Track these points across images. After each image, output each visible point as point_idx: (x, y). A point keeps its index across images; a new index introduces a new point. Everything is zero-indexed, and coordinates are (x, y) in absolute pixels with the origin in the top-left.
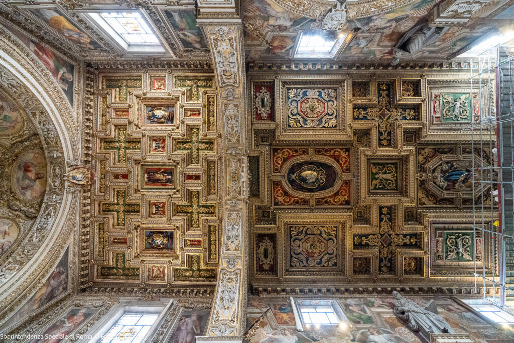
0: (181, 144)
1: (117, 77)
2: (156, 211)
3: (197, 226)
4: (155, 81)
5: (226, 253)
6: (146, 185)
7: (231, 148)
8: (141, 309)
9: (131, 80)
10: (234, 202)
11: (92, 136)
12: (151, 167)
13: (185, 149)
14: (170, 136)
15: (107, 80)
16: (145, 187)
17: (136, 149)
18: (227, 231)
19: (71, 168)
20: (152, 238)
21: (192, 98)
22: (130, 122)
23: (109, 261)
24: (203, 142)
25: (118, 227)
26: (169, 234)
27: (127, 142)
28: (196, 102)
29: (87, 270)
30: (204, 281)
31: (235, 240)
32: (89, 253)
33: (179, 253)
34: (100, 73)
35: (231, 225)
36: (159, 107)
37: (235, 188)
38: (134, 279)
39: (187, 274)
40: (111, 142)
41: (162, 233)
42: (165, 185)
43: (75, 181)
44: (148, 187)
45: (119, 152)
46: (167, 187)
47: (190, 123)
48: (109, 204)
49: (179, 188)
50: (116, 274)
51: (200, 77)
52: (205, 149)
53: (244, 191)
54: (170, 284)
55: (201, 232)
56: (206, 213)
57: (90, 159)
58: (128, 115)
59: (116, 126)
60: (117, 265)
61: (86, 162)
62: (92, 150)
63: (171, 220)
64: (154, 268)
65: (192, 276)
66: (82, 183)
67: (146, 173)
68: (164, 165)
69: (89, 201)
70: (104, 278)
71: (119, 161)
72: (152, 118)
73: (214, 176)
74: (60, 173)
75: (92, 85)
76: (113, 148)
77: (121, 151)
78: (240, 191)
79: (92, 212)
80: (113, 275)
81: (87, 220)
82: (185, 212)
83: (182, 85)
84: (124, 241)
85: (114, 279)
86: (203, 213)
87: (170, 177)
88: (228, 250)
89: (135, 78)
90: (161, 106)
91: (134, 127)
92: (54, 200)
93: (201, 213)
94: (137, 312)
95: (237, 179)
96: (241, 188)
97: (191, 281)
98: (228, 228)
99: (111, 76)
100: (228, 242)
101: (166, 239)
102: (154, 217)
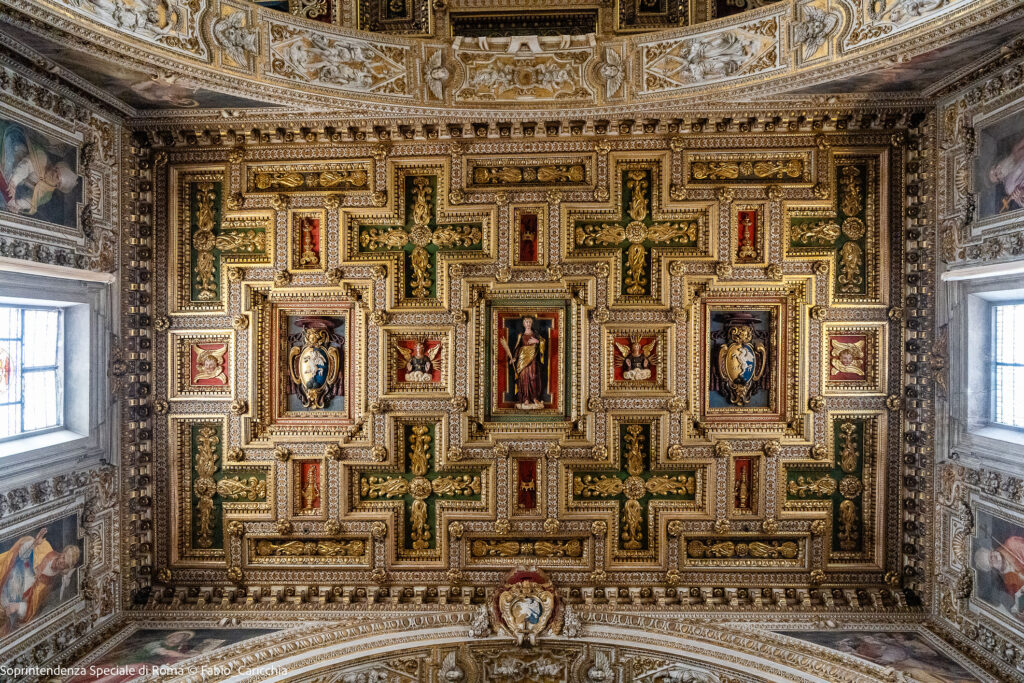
0: (413, 284)
1: (182, 511)
2: (643, 368)
3: (693, 226)
4: (198, 377)
5: (784, 61)
6: (555, 406)
7: (424, 80)
8: (974, 374)
9: (194, 462)
10: (609, 71)
11: (389, 587)
12: (494, 389)
13: (431, 274)
14: (387, 318)
15: (195, 546)
16: (561, 409)
17: (432, 440)
18: (711, 81)
19: (496, 628)
20: (736, 381)
21: (255, 250)
22: (340, 455)
23: (813, 520)
24: (409, 211)
25: (698, 497)
26: (719, 326)
27: (408, 470)
28: (270, 237)
29: (845, 591)
30: (876, 202)
31: (738, 46)
32: (787, 589)
33: (786, 282)
34: (169, 566)
35: (689, 70)
36: (290, 363)
37: (562, 76)
38: (873, 437)
39: (851, 257)
40: (409, 526)
41: (716, 349)
42: (555, 340)
43: (543, 619)
44: (561, 398)
45: (444, 496)
46: (562, 335)
47: (341, 249)
48: (621, 531)
49: (564, 283)
50: (858, 502)
51: (182, 222)
52: (431, 201)
53: (572, 43)
54: (888, 310)
55: (713, 212)
56: (648, 196)
57: (466, 590)
58: (317, 462)
59: (352, 508)
60: (825, 497)
61: (477, 599)
62: (435, 586)
63: (671, 308)
64: (835, 372)
65: (861, 242)
66: (549, 602)
67: (512, 406)
68: (488, 344)
69: (611, 591)
70: (872, 539)
71: (475, 496)
72: (329, 390)
73: (522, 170)
74: (515, 661)
75: (210, 589)
76: (430, 516)
77: (439, 492)
78: (574, 56)
79: (648, 580)
80: (859, 511)
81: (675, 595)
82: (647, 268)
83: (212, 287)
84: (747, 468)
85: (872, 506)
86: (649, 207)
87: (527, 323)
88: (772, 56)
89: (187, 449)
90: (284, 359)
91: (357, 442)
92: (609, 673)
93: (649, 215)
94: (988, 385)
95: (530, 69)
96: (561, 56)
97: (876, 245)
98: (698, 77)
99: (182, 533)
100: (746, 68)
101: (736, 331)
102: (664, 371)
